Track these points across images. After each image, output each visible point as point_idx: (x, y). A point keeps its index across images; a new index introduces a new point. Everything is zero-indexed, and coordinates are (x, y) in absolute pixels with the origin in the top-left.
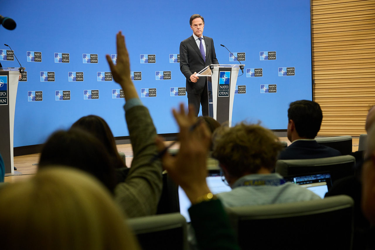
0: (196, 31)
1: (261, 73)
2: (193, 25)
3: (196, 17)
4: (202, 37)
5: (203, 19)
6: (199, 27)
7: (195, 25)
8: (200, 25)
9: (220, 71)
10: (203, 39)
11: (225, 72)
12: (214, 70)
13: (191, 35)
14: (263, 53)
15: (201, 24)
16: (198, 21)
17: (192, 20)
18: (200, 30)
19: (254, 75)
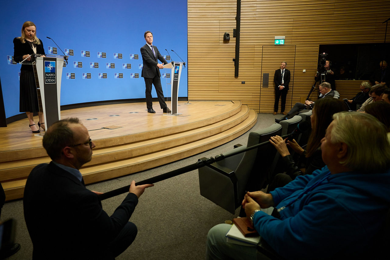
3: (148, 32)
5: (152, 33)
7: (148, 37)
15: (151, 36)
17: (146, 34)
18: (151, 40)
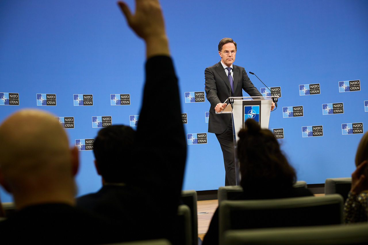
0: (226, 59)
1: (341, 109)
2: (223, 51)
4: (231, 67)
5: (235, 45)
6: (230, 54)
7: (227, 51)
8: (232, 51)
9: (245, 106)
10: (232, 69)
11: (252, 106)
12: (235, 105)
13: (219, 62)
14: (343, 83)
15: (234, 50)
16: (230, 46)
18: (231, 58)
19: (333, 112)
